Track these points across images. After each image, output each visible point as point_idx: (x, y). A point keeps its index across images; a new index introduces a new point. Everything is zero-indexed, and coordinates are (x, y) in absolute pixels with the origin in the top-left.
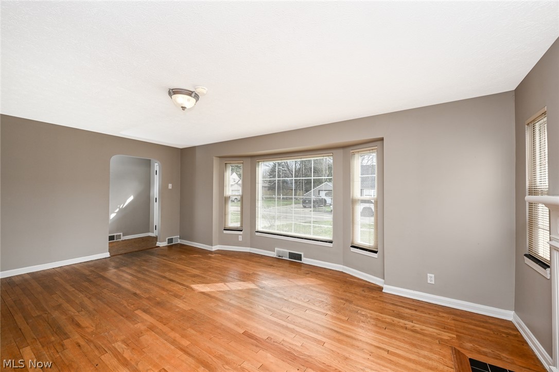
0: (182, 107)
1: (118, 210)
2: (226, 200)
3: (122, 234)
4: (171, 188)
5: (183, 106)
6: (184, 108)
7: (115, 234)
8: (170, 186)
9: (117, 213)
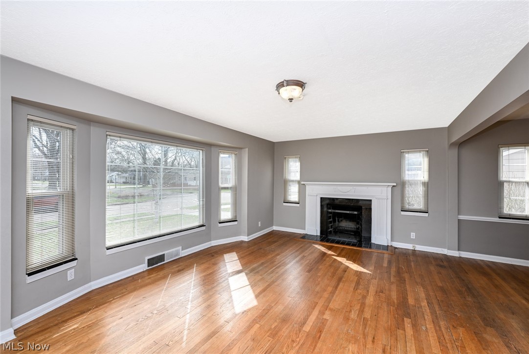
6: (291, 100)
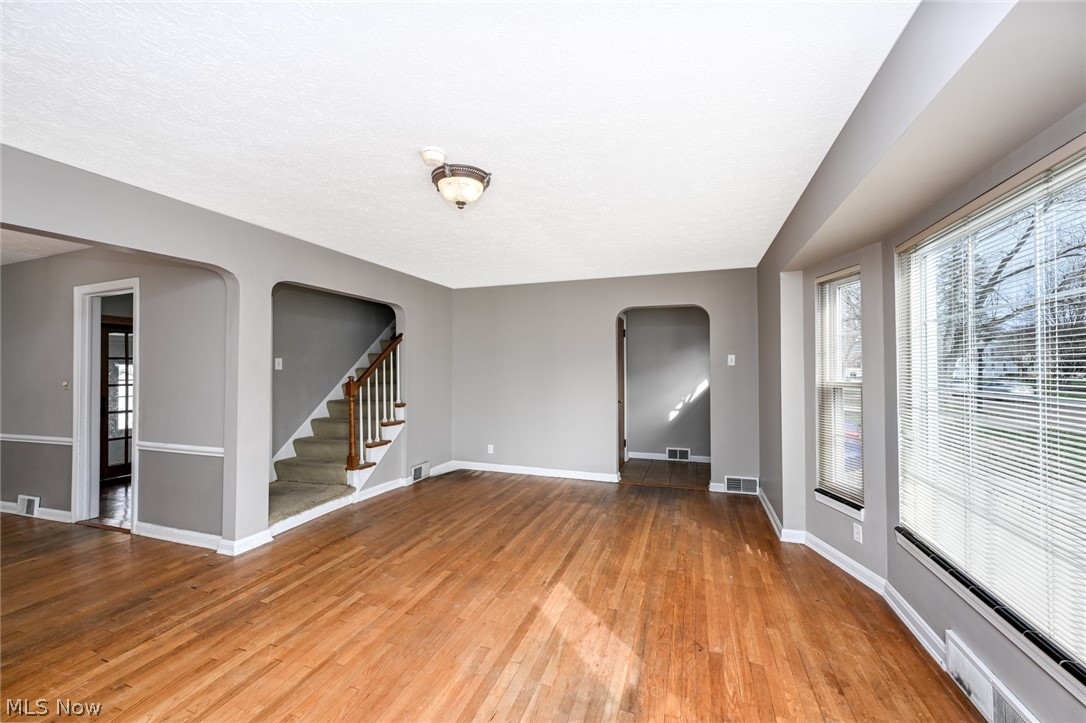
0: (458, 203)
1: (680, 406)
2: (825, 396)
3: (689, 450)
4: (733, 364)
5: (461, 200)
6: (461, 204)
7: (678, 449)
8: (731, 360)
9: (681, 410)
